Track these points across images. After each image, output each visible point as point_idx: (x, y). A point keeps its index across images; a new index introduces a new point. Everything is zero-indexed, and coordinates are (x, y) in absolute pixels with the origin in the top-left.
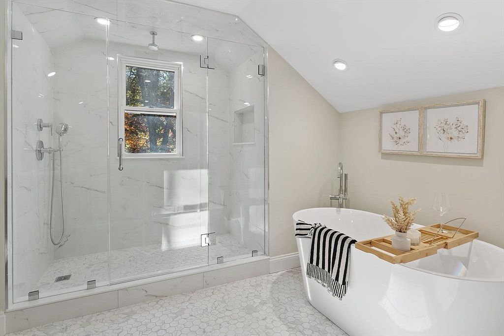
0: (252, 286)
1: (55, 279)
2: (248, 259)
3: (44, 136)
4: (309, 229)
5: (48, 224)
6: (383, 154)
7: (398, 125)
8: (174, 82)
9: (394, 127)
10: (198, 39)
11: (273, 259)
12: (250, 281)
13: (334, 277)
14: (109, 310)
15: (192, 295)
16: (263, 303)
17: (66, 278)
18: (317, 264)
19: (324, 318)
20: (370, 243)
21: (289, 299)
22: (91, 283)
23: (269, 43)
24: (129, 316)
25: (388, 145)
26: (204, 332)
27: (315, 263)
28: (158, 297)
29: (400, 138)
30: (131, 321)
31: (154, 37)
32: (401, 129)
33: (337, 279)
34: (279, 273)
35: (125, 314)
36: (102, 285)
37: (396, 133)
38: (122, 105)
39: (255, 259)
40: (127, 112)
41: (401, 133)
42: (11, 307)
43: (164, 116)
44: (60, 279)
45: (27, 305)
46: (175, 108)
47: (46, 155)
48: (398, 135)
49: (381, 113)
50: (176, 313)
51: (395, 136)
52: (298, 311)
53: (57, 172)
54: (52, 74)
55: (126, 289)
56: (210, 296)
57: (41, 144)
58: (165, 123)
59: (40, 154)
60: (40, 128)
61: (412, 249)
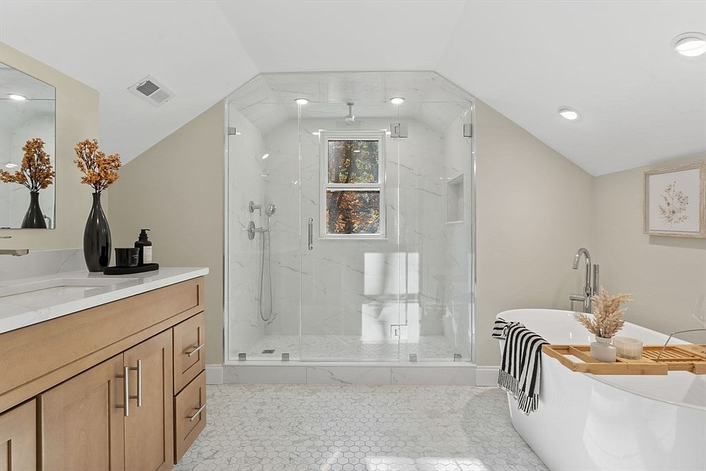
0: (447, 394)
1: (262, 351)
2: (450, 363)
3: (256, 217)
4: (502, 329)
5: (258, 300)
6: (651, 236)
7: (671, 193)
8: (378, 152)
9: (666, 195)
10: (397, 101)
11: (481, 369)
12: (447, 388)
13: (521, 387)
14: (299, 385)
15: (377, 388)
16: (452, 412)
17: (271, 352)
18: (509, 372)
19: (523, 443)
20: (568, 349)
21: (488, 416)
22: (285, 356)
23: (477, 96)
24: (314, 392)
25: (658, 224)
26: (377, 421)
27: (506, 370)
28: (344, 384)
29: (674, 212)
30: (313, 397)
31: (350, 107)
32: (676, 199)
33: (524, 389)
34: (488, 388)
35: (310, 390)
36: (294, 360)
37: (668, 204)
38: (324, 183)
39: (457, 364)
40: (329, 190)
41: (676, 205)
42: (226, 363)
43: (368, 192)
44: (266, 352)
45: (237, 363)
46: (379, 183)
47: (257, 234)
48: (671, 208)
49: (647, 175)
50: (355, 400)
51: (667, 208)
52: (493, 429)
53: (267, 252)
54: (266, 156)
55: (314, 367)
56: (395, 393)
57: (252, 224)
58: (367, 200)
59: (252, 235)
60: (252, 210)
61: (617, 361)
